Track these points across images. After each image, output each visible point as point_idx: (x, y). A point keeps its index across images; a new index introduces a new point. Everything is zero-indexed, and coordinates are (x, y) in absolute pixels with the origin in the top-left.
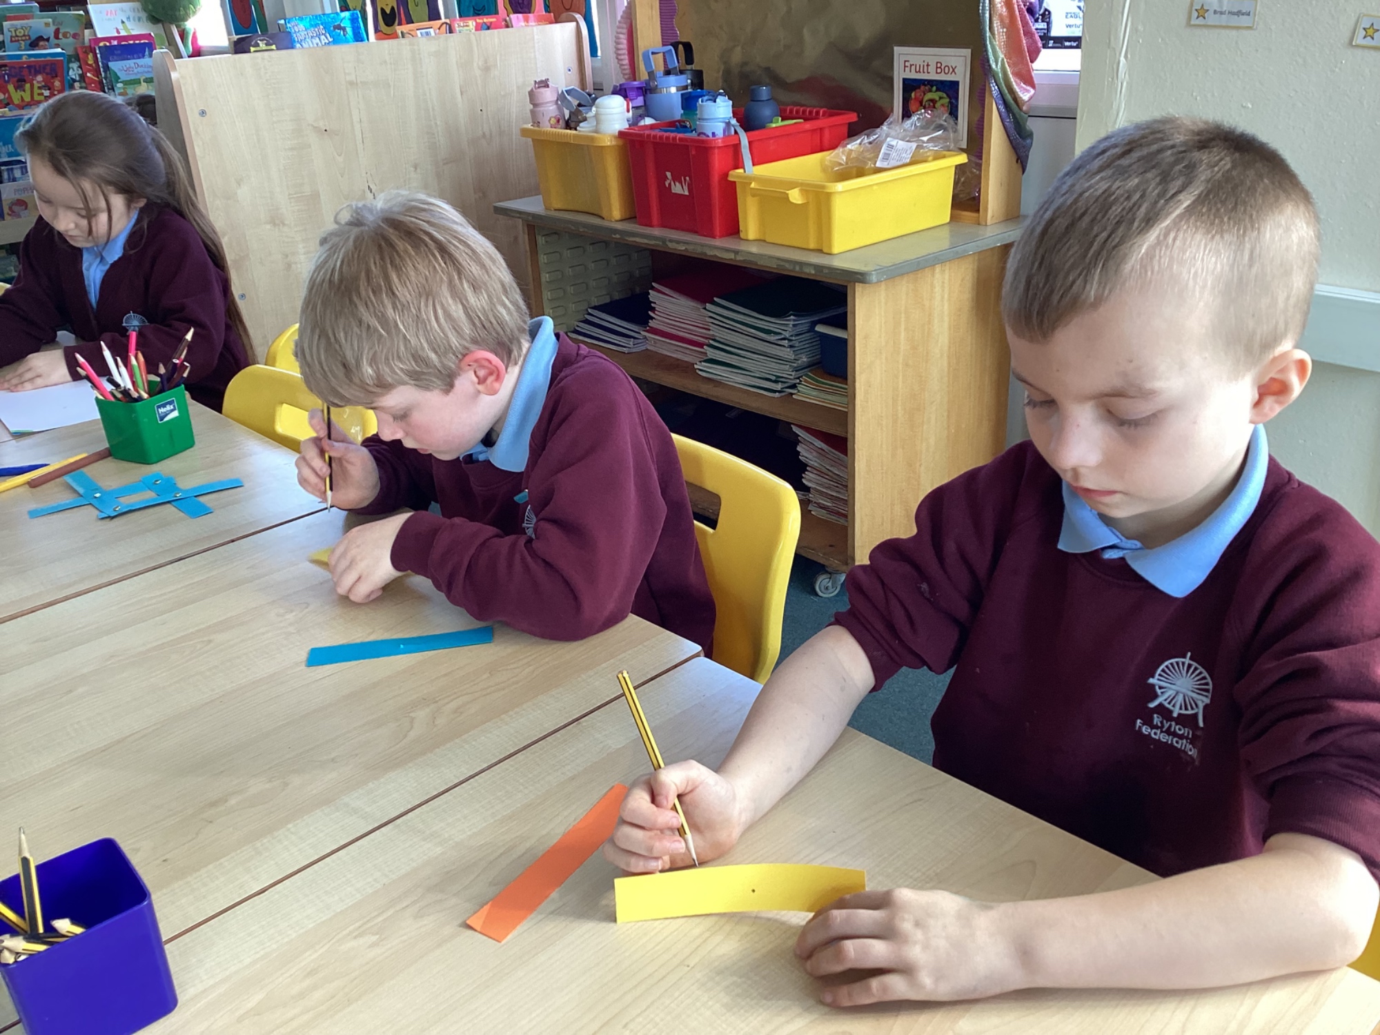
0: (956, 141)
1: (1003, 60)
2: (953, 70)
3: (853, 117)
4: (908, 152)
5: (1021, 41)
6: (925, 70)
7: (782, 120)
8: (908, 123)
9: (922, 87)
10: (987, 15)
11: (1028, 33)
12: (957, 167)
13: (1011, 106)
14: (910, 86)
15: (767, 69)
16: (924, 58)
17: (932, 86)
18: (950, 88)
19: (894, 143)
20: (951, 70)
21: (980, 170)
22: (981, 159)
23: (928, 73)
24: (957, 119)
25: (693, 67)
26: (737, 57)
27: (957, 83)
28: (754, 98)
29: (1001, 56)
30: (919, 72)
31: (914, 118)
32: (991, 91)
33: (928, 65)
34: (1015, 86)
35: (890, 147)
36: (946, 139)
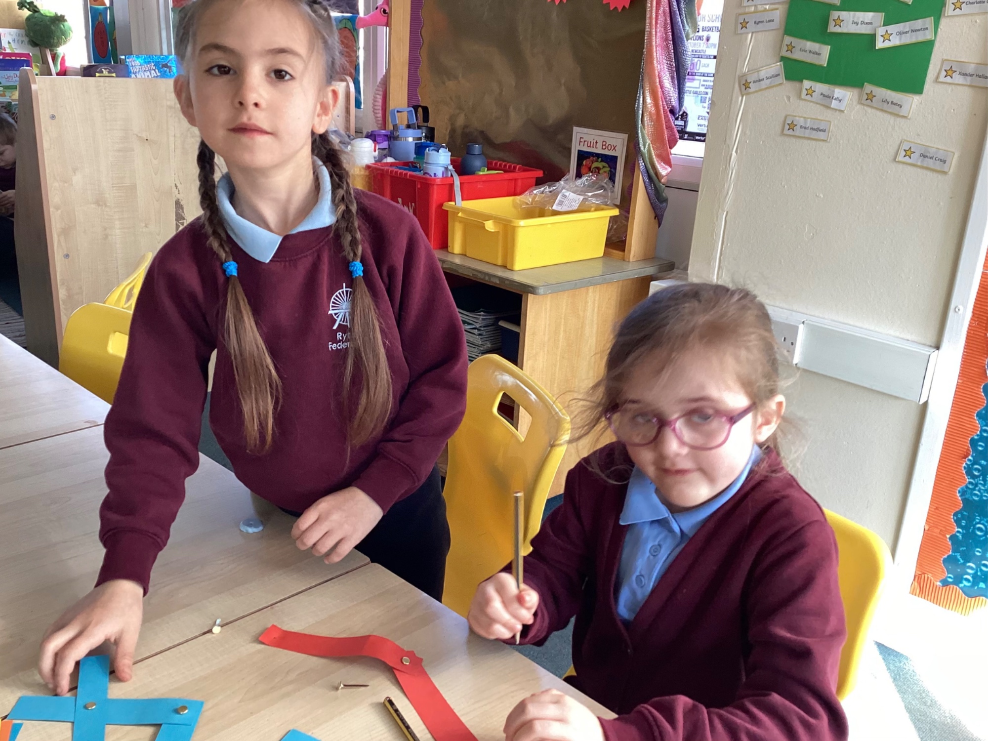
0: (613, 199)
1: (649, 145)
2: (614, 148)
3: (540, 174)
4: (577, 202)
5: (663, 133)
6: (594, 146)
7: (488, 170)
8: (579, 182)
9: (591, 158)
10: (640, 112)
11: (669, 128)
12: (611, 217)
14: (583, 156)
15: (482, 132)
16: (593, 137)
17: (598, 158)
18: (611, 161)
19: (567, 194)
20: (613, 148)
21: (628, 221)
22: (629, 214)
23: (596, 148)
24: (614, 183)
25: (430, 124)
26: (461, 121)
27: (615, 157)
28: (469, 152)
29: (648, 142)
30: (590, 146)
31: (584, 179)
32: (639, 166)
33: (596, 143)
34: (656, 163)
35: (564, 196)
36: (605, 197)
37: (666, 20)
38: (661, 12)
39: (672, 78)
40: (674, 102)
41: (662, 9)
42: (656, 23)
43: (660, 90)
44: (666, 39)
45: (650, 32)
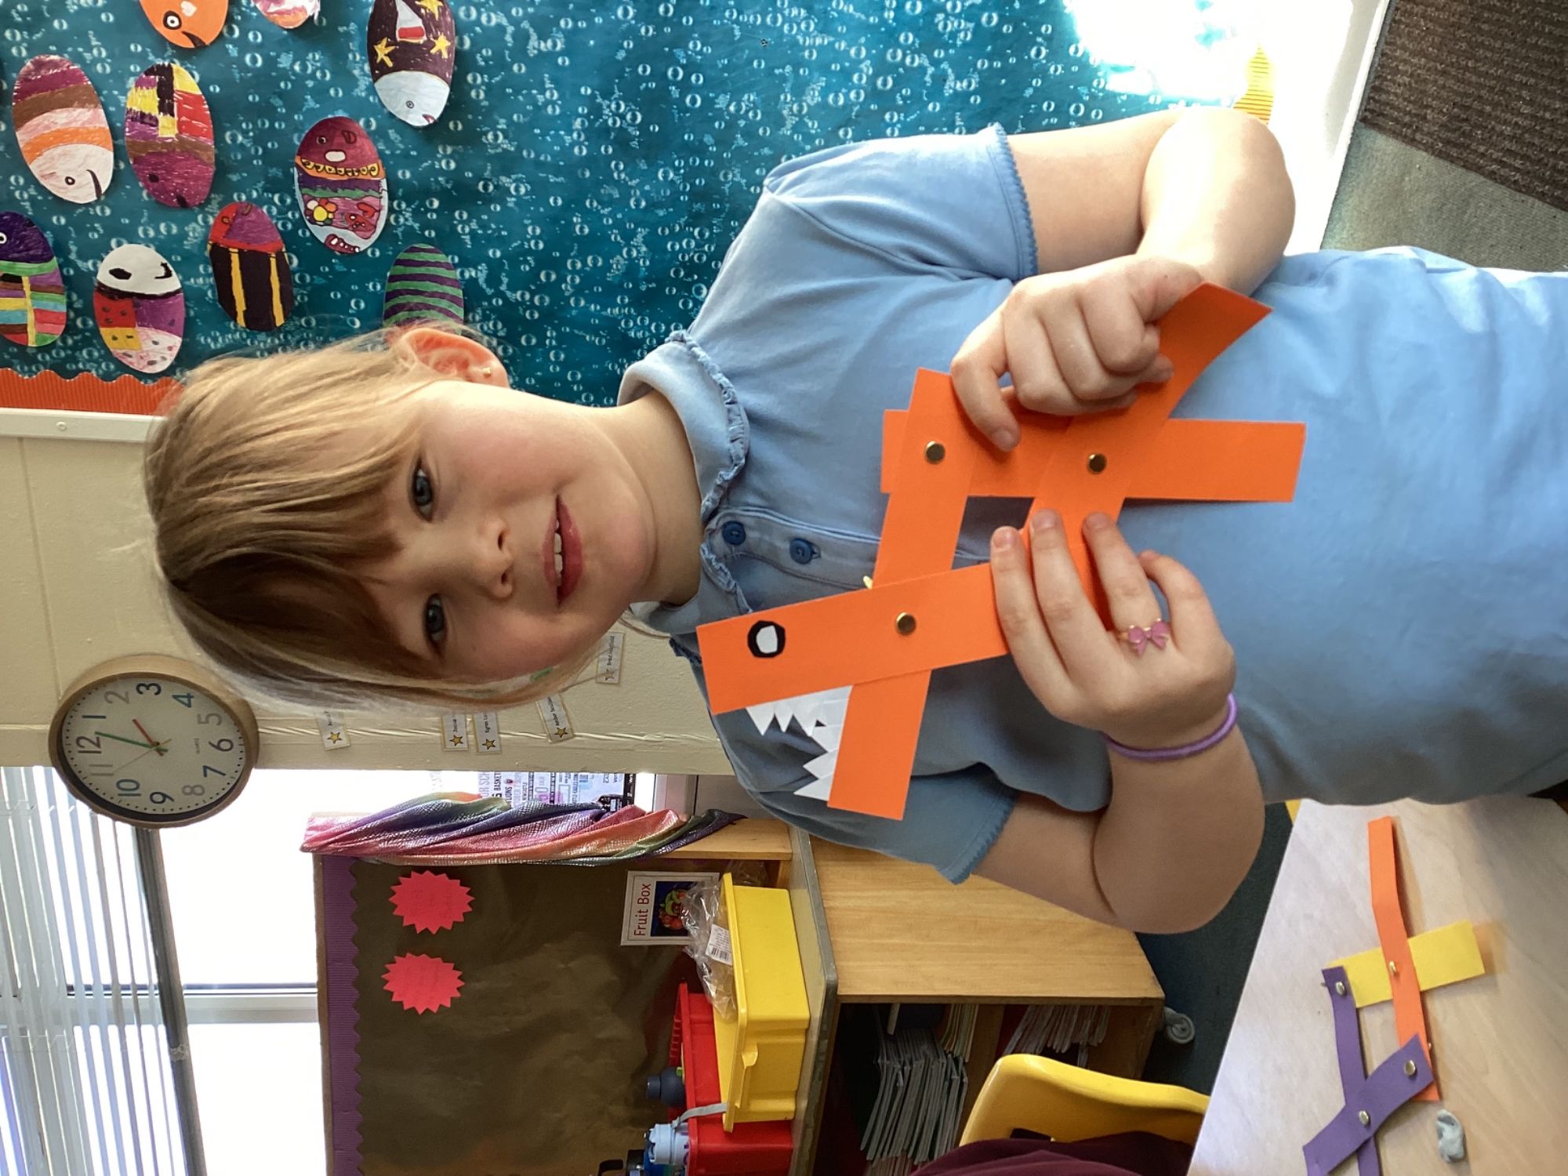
5: (625, 827)
8: (693, 932)
13: (681, 834)
14: (658, 929)
15: (633, 1077)
16: (633, 915)
18: (663, 889)
19: (710, 948)
21: (740, 861)
24: (691, 883)
26: (619, 1111)
27: (658, 883)
28: (657, 1096)
31: (688, 925)
34: (663, 830)
35: (714, 952)
36: (710, 894)
37: (484, 839)
38: (474, 846)
39: (555, 822)
40: (586, 815)
41: (471, 846)
42: (488, 851)
43: (570, 837)
44: (509, 835)
45: (499, 857)
